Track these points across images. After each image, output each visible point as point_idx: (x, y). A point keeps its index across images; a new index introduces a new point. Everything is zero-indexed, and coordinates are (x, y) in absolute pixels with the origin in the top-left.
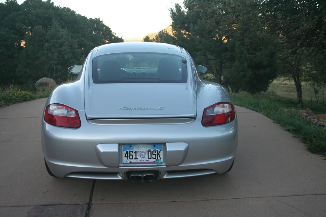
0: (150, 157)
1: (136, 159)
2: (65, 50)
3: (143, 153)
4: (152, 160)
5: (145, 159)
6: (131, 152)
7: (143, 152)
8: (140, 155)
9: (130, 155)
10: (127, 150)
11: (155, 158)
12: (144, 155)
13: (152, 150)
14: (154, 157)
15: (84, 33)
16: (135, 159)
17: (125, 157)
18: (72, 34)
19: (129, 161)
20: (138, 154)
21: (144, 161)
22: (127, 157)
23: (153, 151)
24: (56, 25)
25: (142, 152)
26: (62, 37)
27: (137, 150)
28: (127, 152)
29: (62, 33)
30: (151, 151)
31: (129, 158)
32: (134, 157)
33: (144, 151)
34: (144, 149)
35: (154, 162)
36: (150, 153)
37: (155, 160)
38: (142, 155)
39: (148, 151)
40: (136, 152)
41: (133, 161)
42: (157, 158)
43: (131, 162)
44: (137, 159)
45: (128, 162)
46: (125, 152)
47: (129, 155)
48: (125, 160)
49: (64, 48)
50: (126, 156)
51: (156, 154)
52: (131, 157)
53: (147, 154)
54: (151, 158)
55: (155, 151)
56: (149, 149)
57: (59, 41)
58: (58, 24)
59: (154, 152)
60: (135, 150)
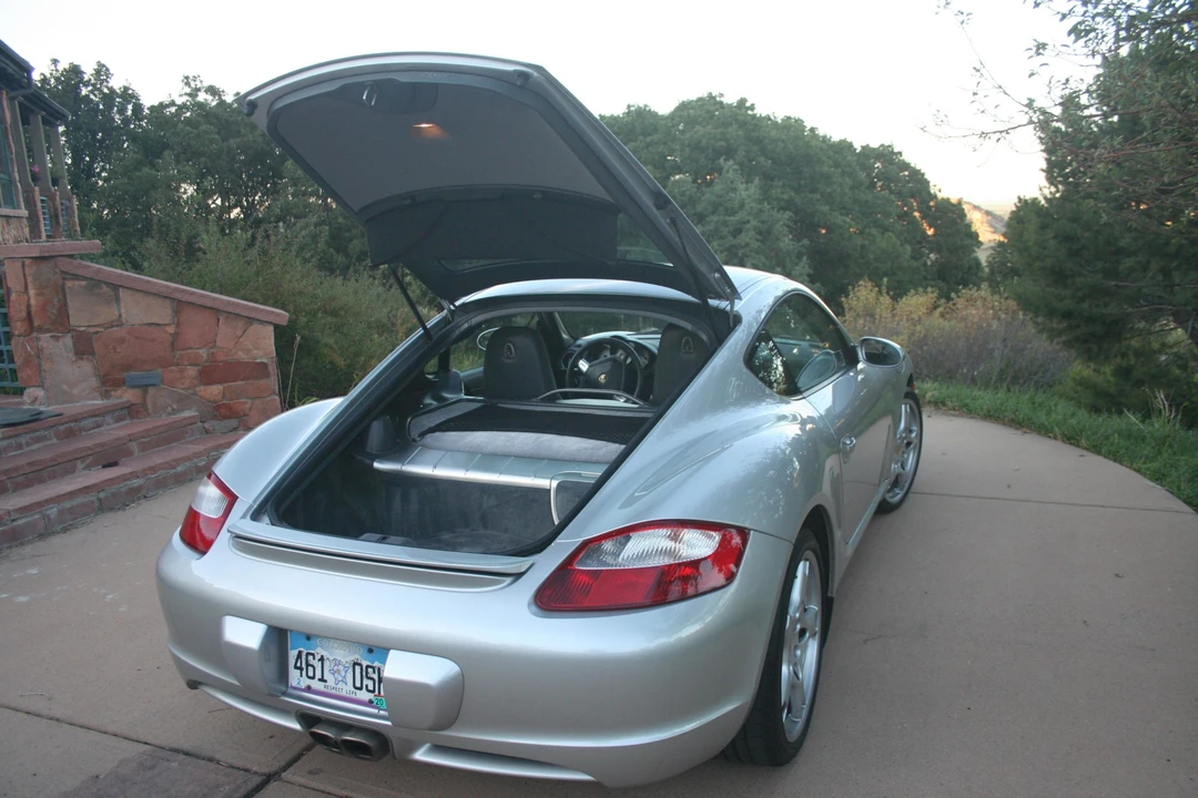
0: (358, 685)
1: (322, 680)
2: (747, 245)
3: (341, 667)
4: (364, 695)
5: (346, 689)
6: (310, 658)
7: (340, 663)
8: (333, 672)
9: (308, 665)
10: (301, 649)
11: (373, 691)
12: (343, 673)
13: (365, 663)
14: (371, 688)
15: (829, 190)
16: (319, 680)
17: (296, 667)
18: (792, 194)
19: (305, 682)
20: (327, 664)
21: (344, 694)
22: (301, 669)
23: (368, 667)
24: (728, 171)
25: (338, 663)
26: (742, 205)
27: (326, 654)
28: (300, 653)
29: (744, 194)
30: (360, 665)
31: (304, 672)
32: (318, 675)
33: (344, 661)
34: (344, 656)
35: (371, 702)
36: (358, 668)
37: (371, 696)
38: (338, 671)
39: (355, 664)
40: (322, 659)
41: (316, 685)
42: (377, 693)
43: (309, 689)
44: (325, 681)
45: (303, 686)
46: (295, 653)
47: (304, 666)
48: (296, 678)
49: (743, 238)
50: (299, 665)
51: (376, 677)
52: (311, 674)
53: (351, 670)
54: (361, 689)
55: (373, 668)
56: (357, 656)
57: (733, 218)
58: (734, 170)
59: (370, 670)
60: (319, 652)
